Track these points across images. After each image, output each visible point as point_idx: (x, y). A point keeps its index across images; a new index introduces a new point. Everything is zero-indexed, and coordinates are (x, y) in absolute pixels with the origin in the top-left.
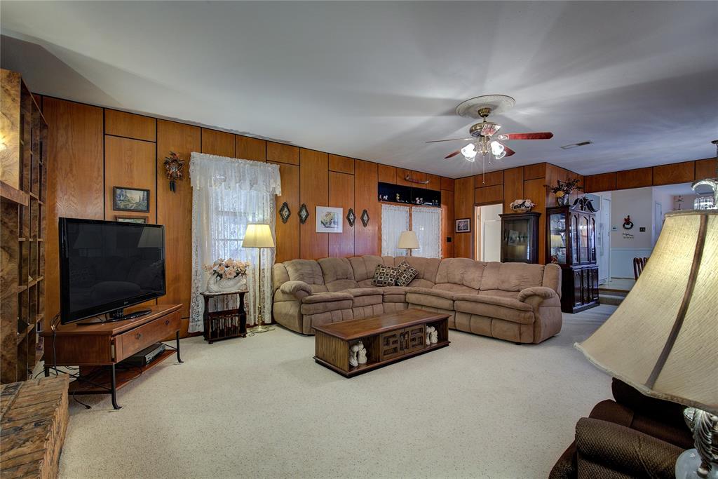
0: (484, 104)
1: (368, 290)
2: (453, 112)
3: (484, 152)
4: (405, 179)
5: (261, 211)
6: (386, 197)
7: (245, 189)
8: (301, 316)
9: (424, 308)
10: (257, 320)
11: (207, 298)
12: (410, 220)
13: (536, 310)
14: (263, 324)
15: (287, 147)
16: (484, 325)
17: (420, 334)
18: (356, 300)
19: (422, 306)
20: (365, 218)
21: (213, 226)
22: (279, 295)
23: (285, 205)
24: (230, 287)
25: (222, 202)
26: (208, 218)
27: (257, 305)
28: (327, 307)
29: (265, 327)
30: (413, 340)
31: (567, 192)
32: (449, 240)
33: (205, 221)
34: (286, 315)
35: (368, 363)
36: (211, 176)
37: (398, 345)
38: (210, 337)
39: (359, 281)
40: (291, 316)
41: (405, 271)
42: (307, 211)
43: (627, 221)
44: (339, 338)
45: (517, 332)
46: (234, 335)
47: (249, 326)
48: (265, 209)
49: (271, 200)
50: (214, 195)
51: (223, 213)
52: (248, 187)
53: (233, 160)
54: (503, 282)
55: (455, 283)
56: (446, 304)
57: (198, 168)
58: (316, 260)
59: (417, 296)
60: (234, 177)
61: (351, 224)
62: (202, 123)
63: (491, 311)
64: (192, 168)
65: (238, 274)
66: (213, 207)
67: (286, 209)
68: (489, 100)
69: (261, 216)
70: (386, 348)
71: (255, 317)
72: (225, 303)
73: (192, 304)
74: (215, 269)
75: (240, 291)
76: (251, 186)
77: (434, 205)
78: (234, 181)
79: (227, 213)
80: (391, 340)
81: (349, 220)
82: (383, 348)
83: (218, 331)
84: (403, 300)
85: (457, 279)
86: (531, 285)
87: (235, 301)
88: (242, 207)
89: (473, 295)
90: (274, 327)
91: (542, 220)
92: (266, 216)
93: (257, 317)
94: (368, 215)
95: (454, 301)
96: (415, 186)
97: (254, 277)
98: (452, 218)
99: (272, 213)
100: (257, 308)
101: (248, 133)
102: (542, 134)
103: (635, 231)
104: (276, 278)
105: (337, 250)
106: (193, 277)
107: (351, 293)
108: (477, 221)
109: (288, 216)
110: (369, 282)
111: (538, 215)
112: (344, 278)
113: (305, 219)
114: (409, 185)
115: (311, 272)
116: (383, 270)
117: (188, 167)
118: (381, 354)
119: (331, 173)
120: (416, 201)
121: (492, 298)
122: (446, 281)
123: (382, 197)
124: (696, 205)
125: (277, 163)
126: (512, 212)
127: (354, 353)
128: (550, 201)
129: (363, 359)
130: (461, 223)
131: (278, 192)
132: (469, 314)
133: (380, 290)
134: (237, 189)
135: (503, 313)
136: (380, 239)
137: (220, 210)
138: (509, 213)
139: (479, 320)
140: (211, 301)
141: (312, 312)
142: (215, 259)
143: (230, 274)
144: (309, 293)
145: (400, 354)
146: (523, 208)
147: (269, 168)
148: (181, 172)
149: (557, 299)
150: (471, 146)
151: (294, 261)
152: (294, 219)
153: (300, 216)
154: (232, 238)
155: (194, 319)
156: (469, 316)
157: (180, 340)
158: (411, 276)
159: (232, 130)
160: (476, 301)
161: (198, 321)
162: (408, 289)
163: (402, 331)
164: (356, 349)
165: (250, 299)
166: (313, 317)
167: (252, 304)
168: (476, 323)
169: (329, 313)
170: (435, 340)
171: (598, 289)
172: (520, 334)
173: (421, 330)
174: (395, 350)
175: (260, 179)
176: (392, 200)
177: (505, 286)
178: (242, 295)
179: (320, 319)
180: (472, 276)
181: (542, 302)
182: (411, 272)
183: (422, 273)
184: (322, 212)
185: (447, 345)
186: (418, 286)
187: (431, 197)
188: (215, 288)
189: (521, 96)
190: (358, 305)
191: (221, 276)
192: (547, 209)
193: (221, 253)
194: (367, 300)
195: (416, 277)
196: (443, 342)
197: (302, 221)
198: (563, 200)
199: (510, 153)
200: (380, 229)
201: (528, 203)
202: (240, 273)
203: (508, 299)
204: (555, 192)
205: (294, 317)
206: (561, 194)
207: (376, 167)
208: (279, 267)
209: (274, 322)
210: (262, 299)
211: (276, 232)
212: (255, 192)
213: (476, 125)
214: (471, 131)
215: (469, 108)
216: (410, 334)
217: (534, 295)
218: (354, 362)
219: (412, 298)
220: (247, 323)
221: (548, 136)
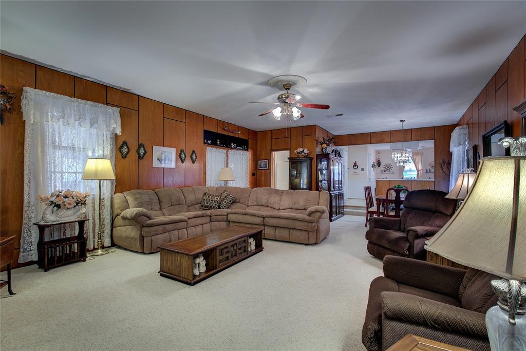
0: (288, 81)
1: (200, 213)
2: (266, 83)
3: (287, 114)
4: (224, 129)
5: (101, 148)
6: (209, 142)
7: (85, 127)
8: (142, 238)
9: (241, 225)
10: (96, 244)
11: (42, 229)
12: (227, 160)
13: (318, 222)
14: (103, 247)
15: (126, 93)
16: (285, 234)
17: (244, 244)
18: (189, 221)
19: (240, 223)
20: (194, 157)
21: (49, 159)
22: (118, 221)
23: (125, 143)
24: (68, 216)
25: (60, 137)
26: (43, 151)
27: (97, 231)
28: (165, 229)
29: (105, 249)
30: (240, 249)
31: (328, 145)
32: (253, 174)
33: (40, 154)
34: (127, 238)
35: (207, 271)
36: (47, 112)
37: (229, 255)
38: (46, 265)
39: (190, 207)
40: (132, 238)
41: (226, 197)
42: (144, 149)
43: (355, 165)
44: (183, 253)
45: (307, 237)
46: (74, 261)
47: (89, 251)
48: (105, 146)
49: (111, 138)
50: (50, 130)
51: (60, 147)
52: (88, 125)
53: (73, 99)
54: (295, 203)
55: (262, 206)
56: (258, 220)
57: (32, 103)
58: (153, 190)
59: (236, 216)
60: (73, 115)
61: (183, 161)
62: (37, 60)
63: (290, 223)
64: (24, 102)
65: (77, 204)
66: (49, 141)
67: (125, 147)
68: (292, 78)
69: (101, 152)
70: (221, 257)
71: (94, 242)
72: (62, 231)
73: (24, 235)
74: (51, 200)
75: (79, 219)
76: (92, 125)
77: (244, 149)
78: (73, 118)
79: (65, 148)
80: (225, 251)
81: (181, 158)
82: (219, 258)
83: (56, 259)
84: (226, 219)
85: (264, 202)
86: (313, 205)
87: (73, 229)
88: (81, 143)
89: (275, 213)
90: (113, 249)
91: (314, 161)
92: (106, 151)
93: (96, 241)
94: (196, 155)
95: (264, 218)
96: (230, 134)
97: (94, 207)
98: (256, 159)
99: (112, 150)
100: (96, 234)
101: (89, 77)
102: (323, 105)
103: (359, 170)
104: (116, 206)
105: (170, 182)
106: (25, 209)
107: (185, 216)
108: (273, 162)
109: (128, 153)
110: (198, 206)
111: (311, 159)
112: (177, 204)
113: (143, 154)
114: (226, 133)
115: (149, 200)
116: (209, 197)
117: (20, 101)
118: (218, 263)
119: (166, 120)
120: (231, 146)
121: (290, 215)
122: (256, 204)
123: (207, 141)
124: (393, 156)
125: (117, 106)
126: (296, 156)
127: (196, 264)
128: (318, 150)
129: (203, 268)
130: (262, 163)
131: (119, 131)
132: (274, 226)
133: (208, 212)
134: (76, 126)
135: (298, 225)
136: (205, 173)
137: (57, 144)
138: (294, 157)
139: (281, 230)
140: (47, 231)
141: (151, 234)
142: (51, 190)
143: (70, 204)
144: (149, 218)
145: (231, 261)
146: (303, 154)
147: (110, 110)
148: (12, 105)
149: (327, 214)
150: (279, 109)
151: (133, 191)
152: (133, 155)
153: (139, 154)
154: (70, 171)
155: (26, 249)
156: (274, 228)
157: (12, 271)
158: (230, 201)
159: (71, 72)
160: (280, 218)
161: (31, 250)
162: (229, 211)
163: (232, 243)
164: (198, 261)
165: (89, 226)
166: (153, 237)
167: (91, 230)
168: (279, 233)
169: (167, 233)
170: (253, 247)
171: (343, 206)
172: (308, 238)
173: (245, 241)
174: (227, 258)
175: (101, 119)
176: (214, 144)
177: (296, 206)
178: (81, 223)
179: (160, 239)
180: (274, 200)
181: (321, 216)
182: (230, 198)
183: (238, 198)
184: (157, 151)
185: (262, 250)
186: (236, 208)
187: (242, 144)
188: (51, 218)
189: (312, 79)
190: (191, 225)
191: (59, 206)
192: (317, 155)
193: (57, 185)
194: (199, 221)
195: (234, 202)
196: (259, 248)
197: (140, 157)
198: (326, 149)
199: (302, 116)
200: (205, 166)
201: (306, 151)
202: (80, 202)
203: (301, 215)
204: (321, 144)
205: (135, 239)
206: (324, 146)
207: (203, 118)
208: (118, 197)
209: (113, 245)
210: (101, 226)
211: (116, 166)
212: (95, 130)
213: (282, 95)
214: (279, 98)
215: (278, 82)
216: (238, 244)
217: (317, 211)
218: (197, 272)
219: (232, 217)
220: (87, 248)
221: (327, 107)
